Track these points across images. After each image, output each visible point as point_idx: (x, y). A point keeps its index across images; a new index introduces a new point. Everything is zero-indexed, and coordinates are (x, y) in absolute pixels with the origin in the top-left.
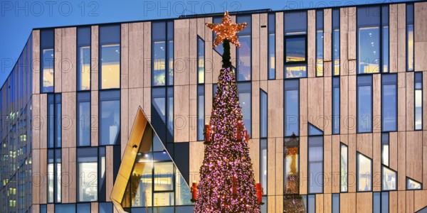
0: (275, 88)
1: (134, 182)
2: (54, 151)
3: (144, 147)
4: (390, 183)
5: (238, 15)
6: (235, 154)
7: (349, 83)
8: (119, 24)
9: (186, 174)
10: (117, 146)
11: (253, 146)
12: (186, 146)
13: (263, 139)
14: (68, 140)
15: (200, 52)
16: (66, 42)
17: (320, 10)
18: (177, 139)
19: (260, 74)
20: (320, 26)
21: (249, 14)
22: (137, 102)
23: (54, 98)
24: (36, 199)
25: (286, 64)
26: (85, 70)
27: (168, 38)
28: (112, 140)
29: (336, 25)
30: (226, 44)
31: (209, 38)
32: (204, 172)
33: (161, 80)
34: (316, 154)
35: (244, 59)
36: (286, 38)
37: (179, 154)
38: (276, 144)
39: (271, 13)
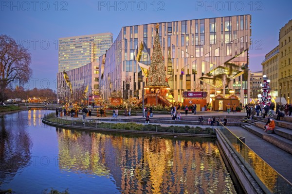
0: (166, 38)
1: (140, 56)
2: (126, 50)
3: (142, 50)
4: (187, 56)
5: (159, 23)
6: (159, 51)
7: (180, 36)
8: (137, 26)
9: (150, 55)
10: (137, 49)
11: (162, 49)
12: (150, 49)
13: (164, 47)
14: (128, 48)
15: (152, 31)
16: (128, 29)
17: (174, 22)
18: (148, 48)
19: (163, 35)
20: (174, 25)
21: (161, 23)
22: (141, 41)
23: (126, 40)
24: (123, 60)
25: (168, 33)
26: (131, 35)
27: (147, 28)
28: (136, 48)
29: (177, 25)
30: (157, 29)
31: (154, 28)
32: (153, 54)
33: (145, 36)
34: (174, 50)
35: (160, 32)
36: (168, 28)
37: (148, 51)
38: (166, 48)
39: (165, 23)
